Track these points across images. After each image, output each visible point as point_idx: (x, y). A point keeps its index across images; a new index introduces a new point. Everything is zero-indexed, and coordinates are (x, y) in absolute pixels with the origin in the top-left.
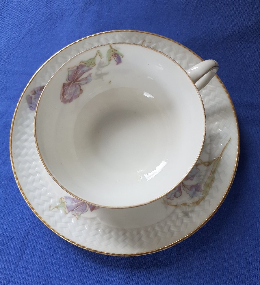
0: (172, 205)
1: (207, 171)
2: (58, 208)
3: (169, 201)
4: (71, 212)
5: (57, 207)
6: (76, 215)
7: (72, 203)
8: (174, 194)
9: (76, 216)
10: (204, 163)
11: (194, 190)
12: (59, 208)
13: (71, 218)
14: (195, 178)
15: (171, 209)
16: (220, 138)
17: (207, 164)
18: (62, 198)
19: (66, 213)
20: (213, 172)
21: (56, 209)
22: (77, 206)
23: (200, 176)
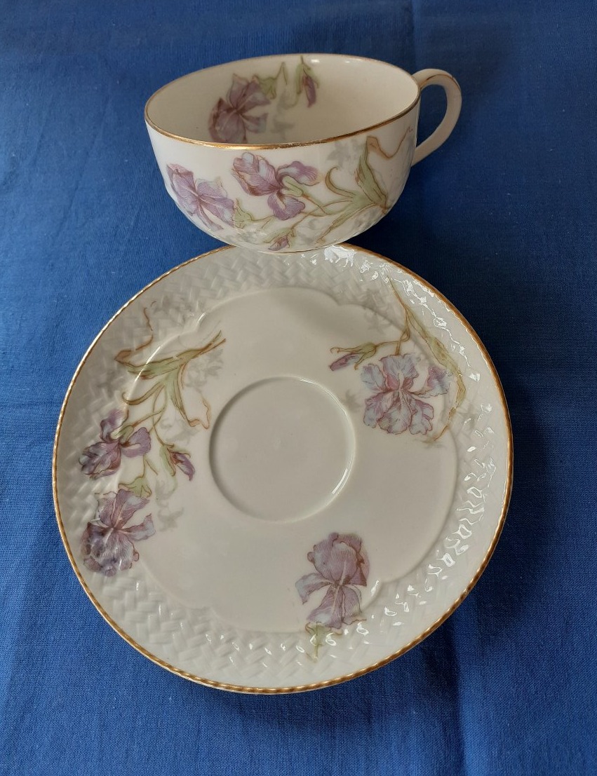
0: (441, 434)
1: (416, 343)
2: (321, 645)
3: (431, 433)
4: (343, 624)
5: (318, 644)
6: (354, 619)
7: (328, 612)
8: (424, 419)
9: (357, 620)
10: (402, 340)
11: (435, 381)
12: (322, 643)
13: (353, 632)
14: (418, 368)
15: (446, 439)
16: (377, 292)
17: (405, 336)
18: (307, 625)
19: (340, 635)
20: (425, 335)
21: (320, 649)
22: (340, 606)
23: (419, 359)
